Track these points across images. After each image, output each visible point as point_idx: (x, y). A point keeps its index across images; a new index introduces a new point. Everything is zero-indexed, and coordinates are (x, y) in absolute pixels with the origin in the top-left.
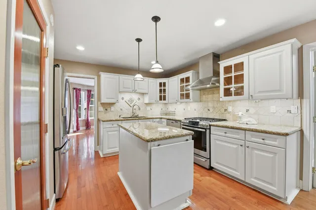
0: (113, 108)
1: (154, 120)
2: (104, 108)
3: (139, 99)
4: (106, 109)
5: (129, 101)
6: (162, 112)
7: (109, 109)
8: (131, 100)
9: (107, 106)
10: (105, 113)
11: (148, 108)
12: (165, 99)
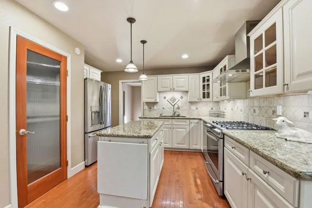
0: (155, 107)
1: (191, 121)
2: (148, 106)
3: (182, 97)
4: (150, 108)
5: (171, 100)
6: (211, 112)
7: (152, 108)
8: (174, 100)
9: (151, 105)
10: (150, 111)
11: (193, 107)
12: (208, 97)
